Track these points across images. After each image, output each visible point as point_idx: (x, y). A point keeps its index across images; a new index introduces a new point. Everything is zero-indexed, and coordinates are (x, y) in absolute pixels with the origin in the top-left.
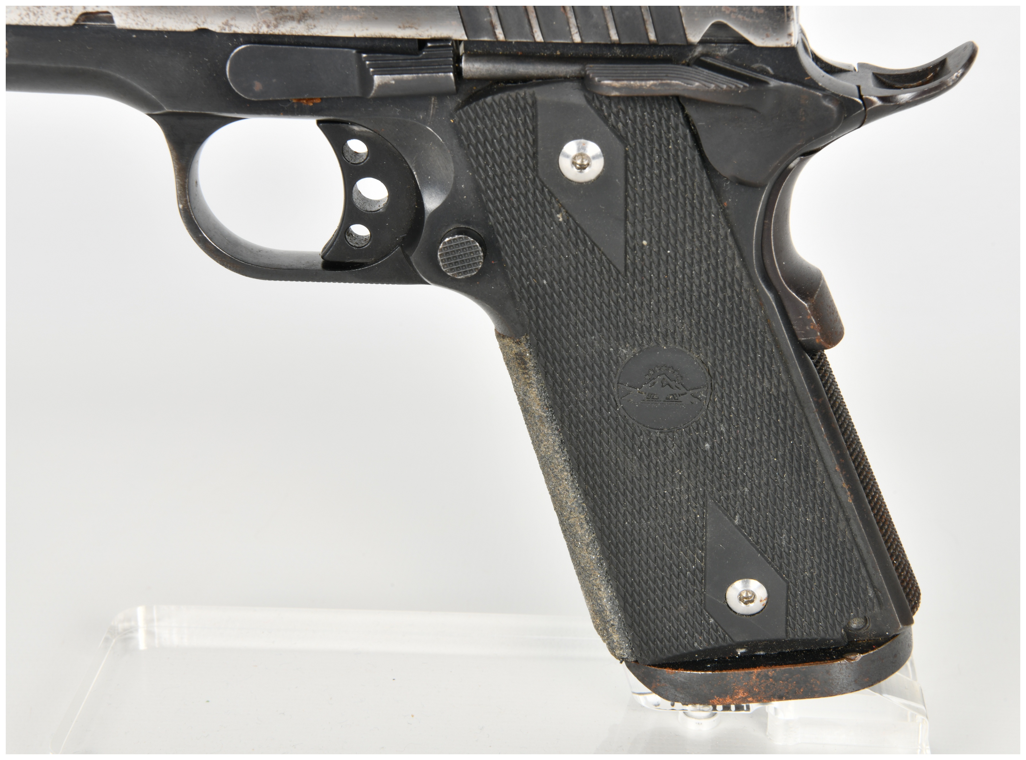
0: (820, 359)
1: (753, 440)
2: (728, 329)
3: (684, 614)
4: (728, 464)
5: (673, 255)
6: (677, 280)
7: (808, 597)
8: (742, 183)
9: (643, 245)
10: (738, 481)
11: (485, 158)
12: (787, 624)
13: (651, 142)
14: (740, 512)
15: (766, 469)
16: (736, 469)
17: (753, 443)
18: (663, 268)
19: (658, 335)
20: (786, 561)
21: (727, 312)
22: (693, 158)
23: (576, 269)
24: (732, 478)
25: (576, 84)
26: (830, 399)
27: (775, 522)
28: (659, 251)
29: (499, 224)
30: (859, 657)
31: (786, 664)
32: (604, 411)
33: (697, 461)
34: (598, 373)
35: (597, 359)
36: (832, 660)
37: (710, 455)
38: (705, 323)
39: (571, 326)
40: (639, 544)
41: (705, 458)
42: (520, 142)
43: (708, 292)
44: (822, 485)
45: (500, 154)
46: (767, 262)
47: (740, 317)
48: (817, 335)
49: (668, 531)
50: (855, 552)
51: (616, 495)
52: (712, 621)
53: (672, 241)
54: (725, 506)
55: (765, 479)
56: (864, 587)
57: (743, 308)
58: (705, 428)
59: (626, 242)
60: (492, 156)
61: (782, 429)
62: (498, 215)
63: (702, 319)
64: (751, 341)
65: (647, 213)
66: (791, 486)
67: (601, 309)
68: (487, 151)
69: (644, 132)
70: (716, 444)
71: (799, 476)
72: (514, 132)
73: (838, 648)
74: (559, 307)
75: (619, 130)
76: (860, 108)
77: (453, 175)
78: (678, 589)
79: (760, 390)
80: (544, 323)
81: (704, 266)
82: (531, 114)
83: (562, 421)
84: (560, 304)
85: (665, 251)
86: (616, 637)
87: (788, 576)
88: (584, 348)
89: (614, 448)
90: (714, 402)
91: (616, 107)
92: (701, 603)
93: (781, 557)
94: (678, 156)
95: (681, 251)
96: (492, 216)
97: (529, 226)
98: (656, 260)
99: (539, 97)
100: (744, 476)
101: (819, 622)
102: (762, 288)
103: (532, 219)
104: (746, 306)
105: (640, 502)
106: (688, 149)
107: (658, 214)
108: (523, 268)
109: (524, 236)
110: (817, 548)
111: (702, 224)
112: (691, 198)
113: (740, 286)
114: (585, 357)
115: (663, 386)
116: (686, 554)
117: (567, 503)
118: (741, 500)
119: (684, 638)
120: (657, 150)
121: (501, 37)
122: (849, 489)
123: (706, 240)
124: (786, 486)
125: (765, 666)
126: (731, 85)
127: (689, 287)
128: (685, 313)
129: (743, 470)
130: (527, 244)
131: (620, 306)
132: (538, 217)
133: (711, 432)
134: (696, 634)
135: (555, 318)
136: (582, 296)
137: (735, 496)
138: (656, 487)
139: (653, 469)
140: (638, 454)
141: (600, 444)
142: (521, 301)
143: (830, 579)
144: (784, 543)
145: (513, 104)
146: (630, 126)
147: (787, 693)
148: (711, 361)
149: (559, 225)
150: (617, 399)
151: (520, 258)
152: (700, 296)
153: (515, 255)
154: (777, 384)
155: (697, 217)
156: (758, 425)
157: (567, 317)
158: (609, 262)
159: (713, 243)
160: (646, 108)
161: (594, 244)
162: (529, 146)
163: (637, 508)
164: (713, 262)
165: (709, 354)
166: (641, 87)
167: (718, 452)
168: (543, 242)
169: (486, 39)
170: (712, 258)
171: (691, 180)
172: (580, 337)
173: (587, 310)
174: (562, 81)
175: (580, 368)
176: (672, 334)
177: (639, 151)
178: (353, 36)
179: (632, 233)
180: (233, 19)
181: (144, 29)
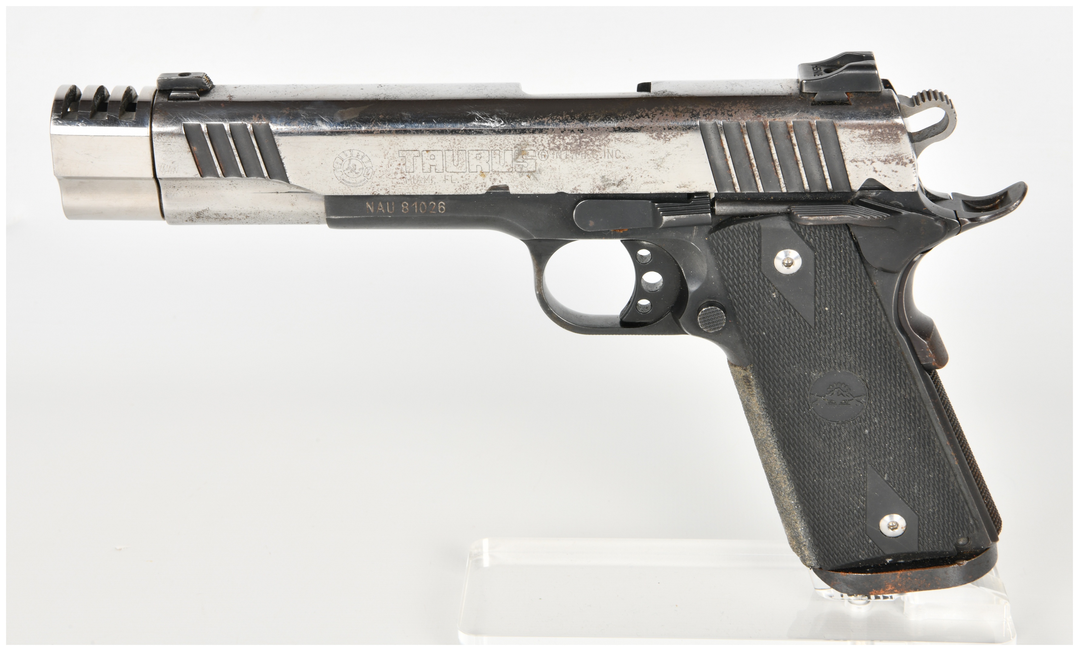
0: (934, 374)
1: (895, 427)
2: (878, 359)
3: (852, 537)
4: (880, 442)
5: (844, 316)
6: (847, 331)
7: (932, 525)
8: (885, 271)
9: (826, 310)
10: (886, 453)
11: (728, 261)
12: (918, 542)
13: (830, 249)
14: (888, 472)
15: (903, 445)
16: (885, 445)
17: (895, 429)
18: (838, 324)
19: (835, 364)
20: (917, 502)
21: (878, 349)
22: (856, 258)
23: (784, 325)
24: (882, 451)
25: (784, 217)
26: (941, 399)
27: (910, 478)
28: (836, 313)
29: (736, 299)
30: (965, 562)
31: (918, 568)
32: (801, 411)
33: (860, 441)
34: (797, 388)
35: (797, 380)
36: (948, 565)
37: (868, 437)
38: (864, 356)
39: (781, 360)
40: (823, 493)
41: (865, 439)
42: (750, 251)
43: (866, 337)
44: (939, 454)
45: (738, 259)
46: (901, 317)
47: (886, 352)
48: (933, 361)
49: (842, 485)
50: (961, 496)
51: (809, 463)
52: (870, 541)
53: (844, 308)
54: (878, 468)
55: (903, 451)
56: (967, 518)
57: (887, 346)
58: (865, 420)
59: (816, 309)
60: (733, 260)
61: (913, 420)
62: (735, 294)
63: (862, 354)
64: (893, 366)
65: (828, 291)
66: (919, 455)
67: (799, 349)
68: (729, 257)
69: (826, 244)
70: (872, 430)
71: (924, 448)
72: (747, 246)
73: (951, 557)
74: (773, 348)
75: (811, 243)
76: (958, 226)
77: (706, 270)
78: (848, 521)
79: (899, 396)
80: (763, 358)
81: (863, 321)
82: (757, 235)
83: (773, 417)
84: (774, 347)
85: (839, 313)
86: (807, 553)
87: (919, 512)
88: (789, 373)
89: (807, 434)
90: (871, 404)
91: (809, 230)
92: (863, 530)
93: (914, 500)
94: (846, 257)
95: (849, 313)
96: (731, 294)
97: (755, 300)
98: (833, 319)
99: (762, 226)
100: (890, 450)
101: (939, 540)
102: (898, 333)
103: (757, 296)
104: (889, 345)
105: (824, 467)
106: (852, 252)
107: (835, 292)
108: (751, 325)
109: (751, 306)
110: (937, 493)
111: (861, 296)
112: (854, 281)
113: (885, 332)
114: (789, 379)
115: (838, 396)
116: (853, 499)
117: (775, 468)
118: (888, 464)
119: (852, 553)
120: (834, 254)
121: (739, 191)
122: (956, 456)
123: (864, 306)
124: (916, 455)
125: (905, 569)
126: (879, 216)
127: (854, 335)
128: (852, 351)
129: (889, 446)
130: (753, 311)
131: (811, 347)
132: (760, 295)
133: (869, 423)
134: (860, 550)
135: (770, 355)
136: (788, 342)
137: (884, 462)
138: (834, 458)
139: (832, 447)
140: (823, 437)
141: (799, 432)
142: (748, 344)
143: (945, 513)
144: (916, 491)
145: (746, 230)
146: (817, 240)
147: (920, 586)
148: (869, 379)
149: (774, 300)
150: (810, 404)
151: (748, 319)
152: (861, 340)
153: (746, 317)
154: (909, 392)
155: (859, 292)
156: (898, 418)
157: (778, 354)
158: (805, 321)
159: (869, 308)
160: (827, 231)
161: (795, 310)
162: (756, 254)
163: (822, 471)
164: (869, 319)
165: (867, 375)
166: (826, 220)
167: (873, 435)
168: (763, 310)
169: (729, 192)
170: (868, 317)
171: (855, 270)
172: (786, 366)
173: (791, 350)
174: (776, 216)
175: (786, 385)
176: (844, 363)
177: (823, 255)
178: (649, 193)
179: (819, 303)
180: (579, 186)
181: (526, 193)
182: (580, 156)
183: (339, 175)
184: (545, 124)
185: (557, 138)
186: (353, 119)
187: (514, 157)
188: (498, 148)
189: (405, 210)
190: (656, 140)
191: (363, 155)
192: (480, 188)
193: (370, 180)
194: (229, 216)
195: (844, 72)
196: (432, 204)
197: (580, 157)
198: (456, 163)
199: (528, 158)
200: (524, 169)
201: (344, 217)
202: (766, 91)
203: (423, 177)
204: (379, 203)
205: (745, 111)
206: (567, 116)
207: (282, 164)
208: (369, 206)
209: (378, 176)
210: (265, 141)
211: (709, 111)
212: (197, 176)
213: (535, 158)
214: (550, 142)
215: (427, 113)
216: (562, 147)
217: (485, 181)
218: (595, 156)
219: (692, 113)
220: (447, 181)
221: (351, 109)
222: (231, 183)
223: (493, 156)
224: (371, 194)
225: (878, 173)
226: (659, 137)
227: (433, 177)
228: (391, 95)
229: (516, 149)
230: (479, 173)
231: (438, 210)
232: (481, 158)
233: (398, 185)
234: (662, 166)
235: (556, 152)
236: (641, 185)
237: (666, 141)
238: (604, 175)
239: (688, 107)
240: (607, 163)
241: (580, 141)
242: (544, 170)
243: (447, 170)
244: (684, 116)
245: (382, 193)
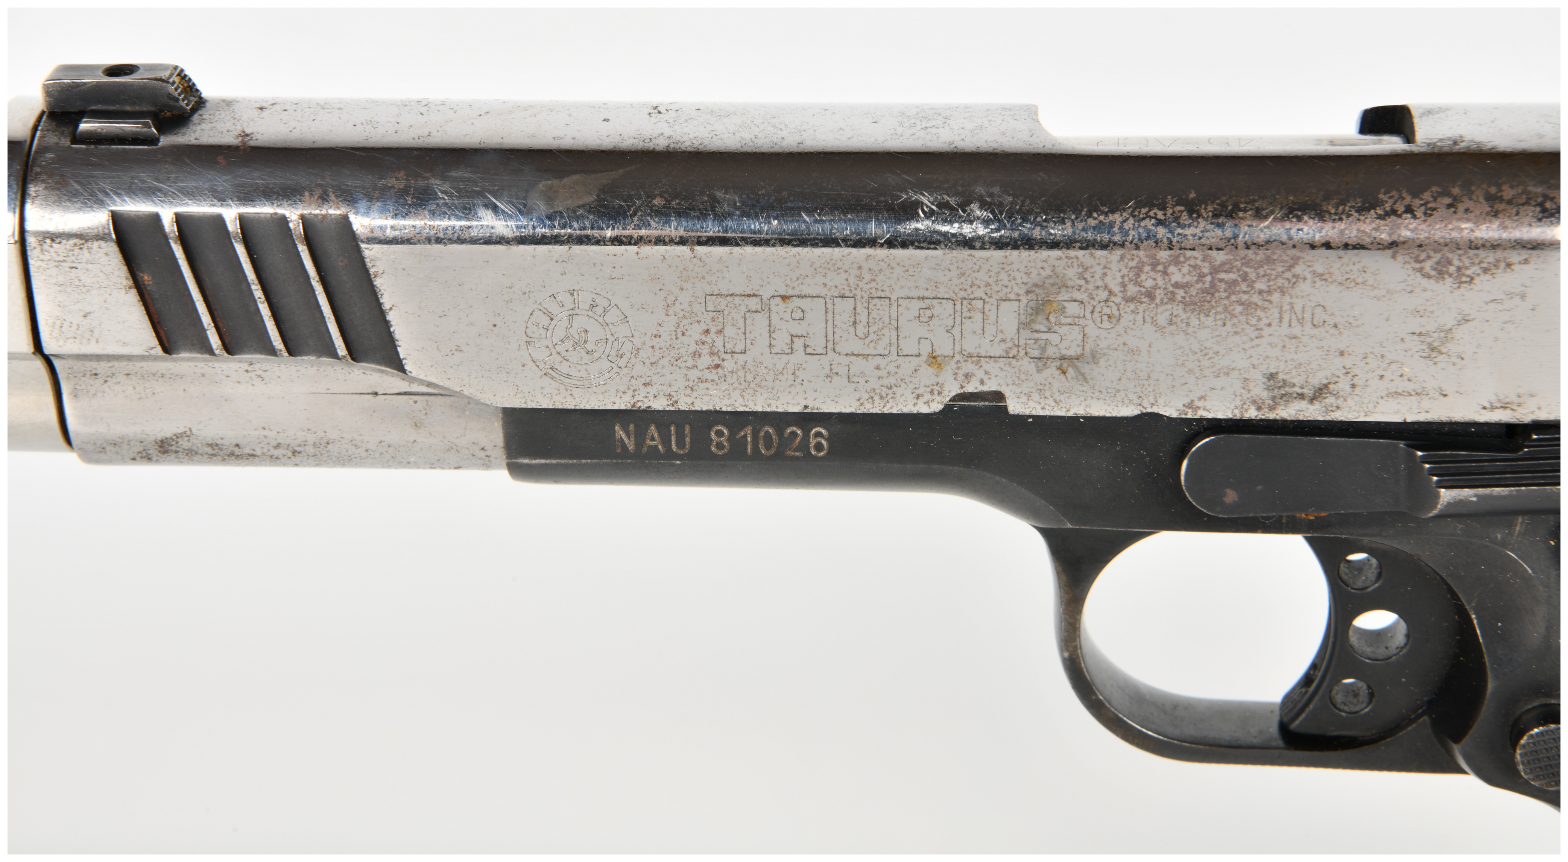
178: (1400, 420)
180: (1201, 398)
181: (1052, 415)
183: (541, 354)
184: (1116, 227)
185: (1147, 268)
186: (579, 207)
187: (1023, 317)
188: (980, 293)
189: (719, 445)
190: (1432, 281)
191: (607, 304)
192: (927, 397)
193: (625, 371)
194: (247, 451)
196: (793, 432)
197: (1209, 321)
198: (861, 330)
199: (1064, 321)
200: (1051, 351)
201: (553, 461)
203: (771, 367)
204: (647, 428)
206: (1179, 208)
207: (387, 324)
208: (623, 436)
209: (647, 361)
210: (338, 262)
212: (153, 352)
213: (1082, 322)
214: (1126, 279)
215: (785, 193)
216: (1159, 294)
217: (940, 380)
218: (1254, 321)
219: (1541, 205)
220: (835, 377)
221: (576, 177)
222: (250, 369)
223: (966, 316)
224: (629, 407)
226: (1441, 273)
227: (797, 367)
228: (685, 138)
229: (1030, 296)
230: (924, 357)
231: (809, 448)
232: (931, 318)
233: (702, 385)
234: (1444, 350)
235: (1141, 308)
236: (1380, 401)
237: (1462, 282)
238: (1274, 371)
239: (1530, 188)
240: (1287, 340)
241: (1213, 278)
242: (1105, 354)
243: (837, 350)
244: (1517, 214)
245: (659, 404)
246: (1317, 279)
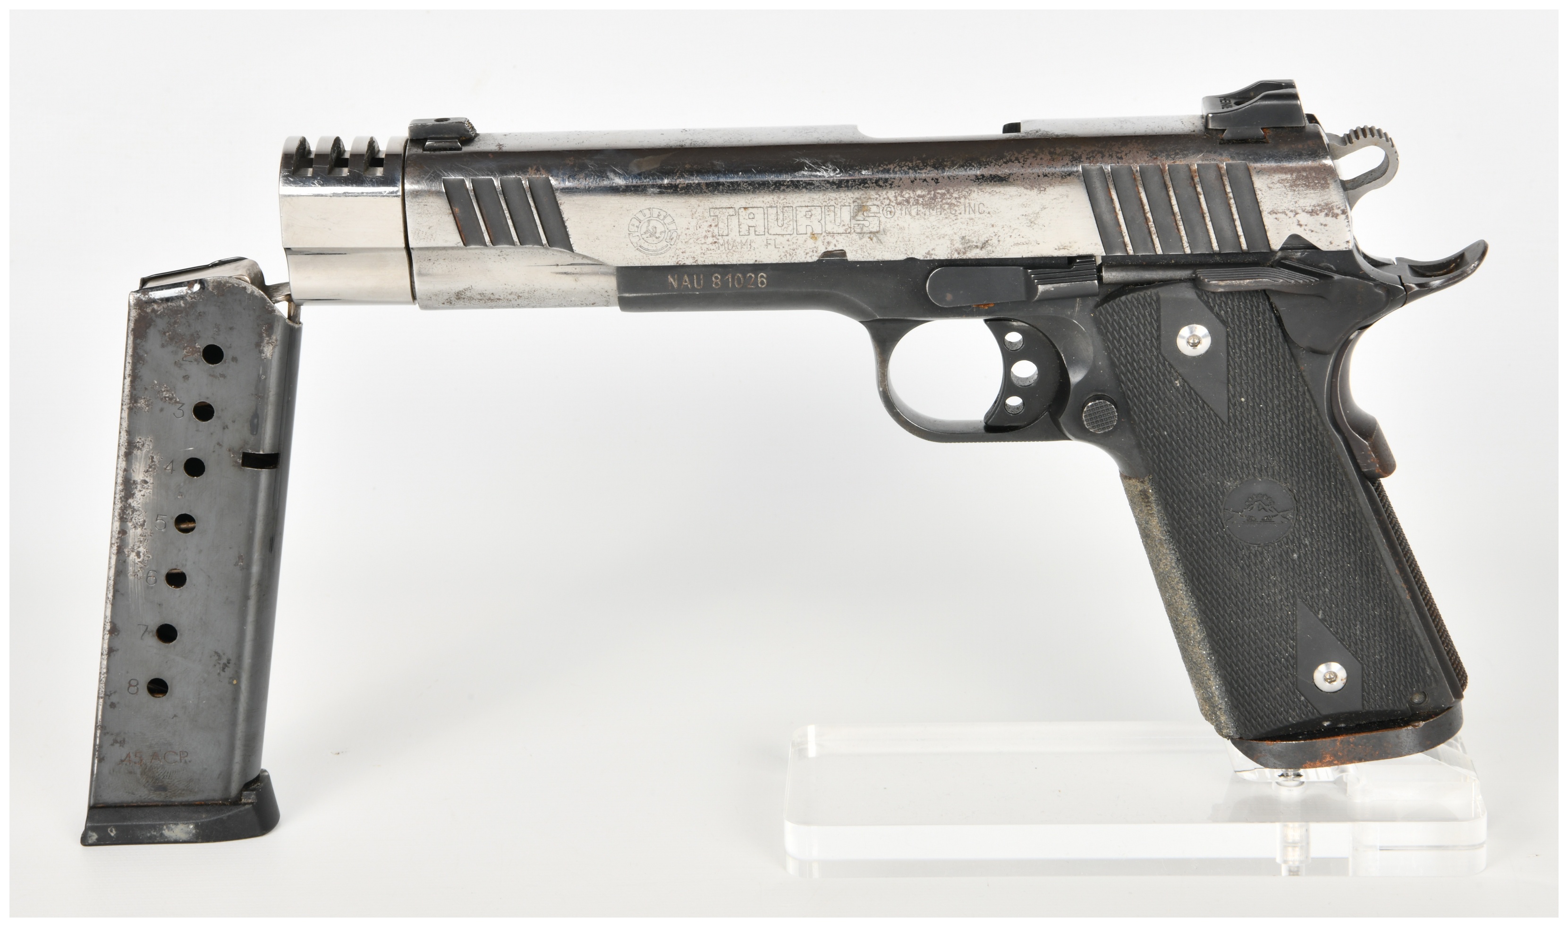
0: (1378, 485)
1: (1331, 550)
2: (1308, 464)
3: (1280, 693)
4: (1312, 570)
5: (1264, 408)
6: (1268, 427)
7: (1379, 676)
8: (1315, 352)
9: (1241, 401)
10: (1320, 583)
11: (1119, 341)
12: (1363, 698)
13: (1246, 324)
14: (1323, 608)
15: (1342, 573)
16: (1319, 574)
17: (1331, 552)
18: (1257, 419)
19: (1255, 470)
20: (1360, 647)
21: (1307, 450)
22: (1278, 335)
23: (1190, 422)
24: (1315, 581)
25: (1189, 284)
26: (1388, 517)
27: (1350, 616)
28: (1254, 405)
29: (1130, 390)
30: (1422, 724)
31: (1363, 732)
32: (1213, 531)
33: (1288, 568)
34: (1208, 501)
35: (1208, 491)
36: (1400, 727)
37: (1298, 563)
38: (1290, 460)
39: (1187, 466)
40: (1242, 638)
41: (1294, 566)
42: (1147, 328)
43: (1292, 435)
44: (1386, 585)
45: (1131, 338)
46: (1336, 411)
47: (1318, 454)
48: (1376, 466)
49: (1266, 626)
50: (1415, 639)
51: (1224, 600)
52: (1303, 698)
53: (1264, 398)
54: (1310, 603)
55: (1341, 581)
56: (1423, 667)
57: (1319, 447)
58: (1293, 542)
59: (1229, 400)
60: (1125, 340)
61: (1353, 541)
62: (1129, 384)
63: (1288, 457)
64: (1327, 472)
65: (1244, 377)
66: (1362, 586)
67: (1209, 452)
68: (1121, 336)
69: (1241, 317)
70: (1302, 554)
71: (1368, 578)
72: (1143, 321)
73: (1404, 718)
74: (1177, 452)
75: (1222, 316)
76: (1403, 293)
77: (1092, 355)
78: (1274, 673)
79: (1335, 510)
80: (1165, 465)
81: (1289, 415)
82: (1155, 308)
83: (1179, 542)
84: (1178, 449)
85: (1259, 405)
86: (1223, 719)
87: (1362, 659)
88: (1197, 483)
89: (1221, 561)
90: (1300, 521)
91: (1219, 299)
92: (1293, 684)
93: (1356, 644)
94: (1266, 333)
95: (1270, 405)
96: (1124, 384)
97: (1154, 391)
98: (1251, 412)
99: (1162, 295)
100: (1325, 579)
101: (1388, 696)
102: (1333, 431)
103: (1156, 385)
104: (1322, 445)
105: (1243, 604)
106: (1273, 328)
107: (1252, 378)
108: (1149, 424)
109: (1150, 399)
110: (1385, 635)
111: (1286, 383)
112: (1277, 364)
113: (1316, 430)
114: (1198, 490)
115: (1259, 510)
116: (1280, 644)
117: (1182, 609)
118: (1323, 598)
119: (1280, 714)
120: (1250, 330)
121: (1131, 252)
122: (1407, 589)
123: (1289, 396)
124: (1358, 586)
125: (1347, 734)
126: (1306, 280)
127: (1278, 432)
128: (1275, 452)
129: (1324, 574)
130: (1151, 405)
131: (1225, 449)
132: (1160, 384)
133: (1298, 545)
134: (1290, 711)
135: (1174, 461)
136: (1195, 442)
137: (1318, 595)
138: (1255, 591)
139: (1253, 577)
140: (1241, 565)
141: (1210, 559)
142: (1146, 449)
143: (1396, 661)
144: (1358, 632)
145: (1142, 301)
146: (1230, 312)
147: (1366, 755)
148: (1296, 488)
149: (1177, 389)
150: (1224, 522)
151: (1145, 416)
152: (1286, 439)
153: (1142, 413)
154: (1347, 505)
155: (1282, 379)
156: (1334, 538)
157: (1183, 459)
158: (1216, 415)
159: (1295, 398)
160: (1241, 299)
161: (1204, 402)
162: (1154, 331)
163: (1241, 608)
164: (1295, 412)
165: (1295, 484)
166: (1240, 285)
167: (1304, 561)
168: (1164, 402)
169: (1119, 254)
170: (1294, 409)
171: (1277, 351)
172: (1193, 474)
173: (1199, 453)
174: (1178, 283)
175: (1194, 498)
176: (1266, 469)
177: (1237, 331)
178: (1020, 257)
179: (1233, 393)
180: (933, 249)
181: (867, 260)
182: (935, 211)
183: (635, 240)
184: (891, 172)
185: (906, 189)
186: (652, 170)
187: (852, 214)
188: (832, 203)
189: (717, 284)
190: (1029, 192)
191: (665, 214)
192: (811, 254)
193: (673, 246)
194: (497, 297)
195: (1258, 103)
196: (750, 276)
197: (934, 213)
198: (780, 223)
199: (870, 215)
200: (865, 229)
201: (640, 295)
202: (1164, 128)
203: (740, 241)
204: (684, 276)
205: (1138, 152)
206: (918, 162)
207: (565, 227)
208: (672, 280)
209: (683, 241)
210: (544, 200)
211: (1093, 153)
212: (459, 245)
213: (878, 215)
214: (897, 194)
215: (744, 161)
216: (912, 201)
217: (816, 245)
218: (953, 212)
219: (1072, 155)
220: (769, 246)
221: (650, 157)
222: (500, 254)
223: (827, 213)
224: (675, 264)
225: (1303, 227)
226: (1032, 187)
227: (751, 242)
228: (698, 141)
229: (856, 204)
230: (809, 234)
231: (757, 283)
233: (708, 252)
234: (1036, 222)
235: (904, 208)
236: (1011, 248)
237: (1041, 191)
238: (964, 235)
239: (1068, 149)
240: (969, 220)
241: (935, 193)
242: (889, 230)
243: (770, 232)
244: (1062, 159)
245: (689, 262)
246: (979, 191)
